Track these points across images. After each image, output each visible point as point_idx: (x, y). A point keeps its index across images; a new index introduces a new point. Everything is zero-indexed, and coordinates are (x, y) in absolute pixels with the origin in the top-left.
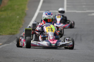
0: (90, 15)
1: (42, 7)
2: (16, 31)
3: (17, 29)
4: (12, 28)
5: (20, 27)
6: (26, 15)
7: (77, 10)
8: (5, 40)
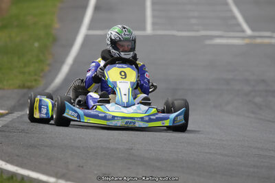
0: (208, 42)
1: (93, 21)
2: (36, 80)
3: (36, 75)
4: (24, 73)
5: (42, 70)
6: (55, 40)
7: (178, 31)
8: (11, 103)
